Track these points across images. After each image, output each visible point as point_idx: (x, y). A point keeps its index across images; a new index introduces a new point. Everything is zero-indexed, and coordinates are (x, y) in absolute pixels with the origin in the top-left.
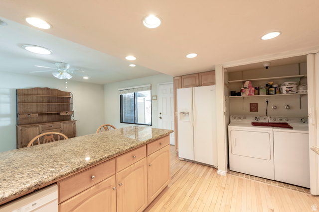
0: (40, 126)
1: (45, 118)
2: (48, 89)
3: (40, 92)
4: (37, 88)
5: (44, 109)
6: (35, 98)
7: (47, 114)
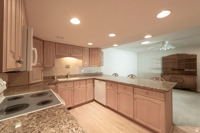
0: (170, 75)
1: (177, 72)
2: (178, 54)
3: (174, 57)
4: (172, 55)
5: (176, 67)
6: (171, 60)
7: (178, 70)
